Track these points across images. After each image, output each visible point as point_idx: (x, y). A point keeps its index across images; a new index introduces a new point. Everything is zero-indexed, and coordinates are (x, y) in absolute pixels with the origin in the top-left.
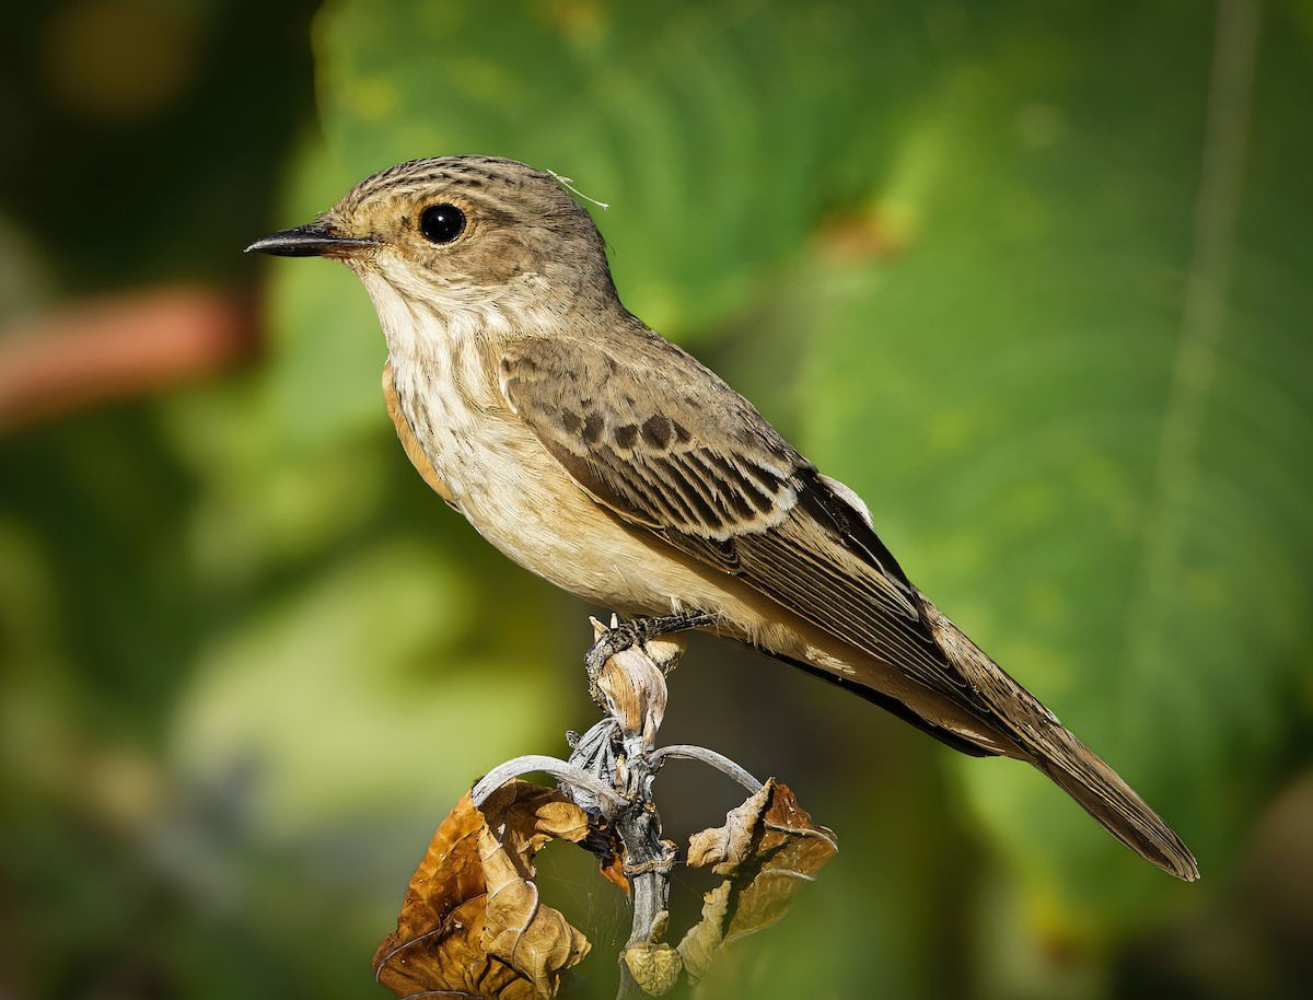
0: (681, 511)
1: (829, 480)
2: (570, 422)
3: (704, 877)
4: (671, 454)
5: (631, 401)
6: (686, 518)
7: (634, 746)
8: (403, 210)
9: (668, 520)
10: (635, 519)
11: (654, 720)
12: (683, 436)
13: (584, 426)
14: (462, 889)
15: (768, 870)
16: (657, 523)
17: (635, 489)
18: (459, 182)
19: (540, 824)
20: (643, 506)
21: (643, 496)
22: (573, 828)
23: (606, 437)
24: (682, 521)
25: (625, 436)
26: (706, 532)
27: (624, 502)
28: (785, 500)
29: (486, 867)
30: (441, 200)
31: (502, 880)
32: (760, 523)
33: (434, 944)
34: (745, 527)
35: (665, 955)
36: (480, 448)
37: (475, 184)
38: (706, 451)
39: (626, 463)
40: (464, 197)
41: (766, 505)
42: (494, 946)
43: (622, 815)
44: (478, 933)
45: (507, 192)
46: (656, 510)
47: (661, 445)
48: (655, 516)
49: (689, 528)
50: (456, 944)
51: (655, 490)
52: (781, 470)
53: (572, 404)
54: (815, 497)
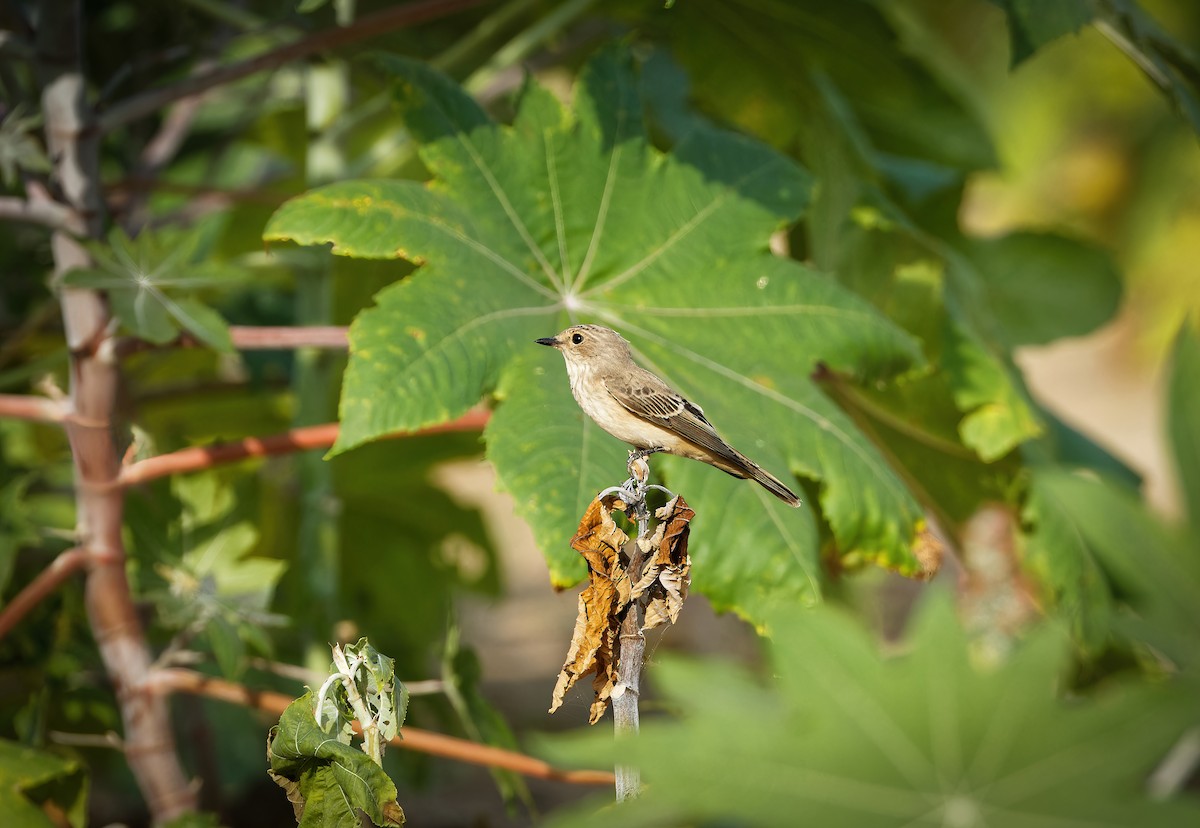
2: (623, 390)
3: (659, 521)
5: (639, 383)
7: (640, 485)
9: (652, 414)
10: (642, 415)
11: (646, 478)
12: (653, 392)
13: (627, 391)
14: (595, 523)
16: (649, 416)
19: (615, 506)
20: (645, 412)
21: (645, 408)
22: (623, 508)
23: (633, 393)
24: (655, 414)
25: (638, 392)
26: (663, 416)
27: (638, 410)
28: (681, 407)
29: (602, 517)
31: (607, 520)
32: (676, 413)
33: (587, 537)
34: (672, 414)
35: (647, 542)
38: (659, 395)
39: (638, 399)
40: (584, 333)
41: (677, 409)
42: (603, 538)
43: (637, 504)
44: (598, 534)
47: (648, 394)
48: (649, 414)
49: (658, 416)
50: (593, 538)
52: (679, 400)
53: (623, 386)
54: (688, 407)
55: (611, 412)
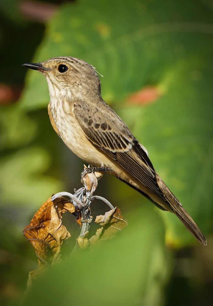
0: (106, 144)
1: (140, 144)
2: (86, 120)
3: (98, 225)
4: (107, 132)
5: (100, 119)
6: (107, 146)
7: (88, 194)
8: (55, 64)
9: (103, 145)
10: (96, 144)
11: (94, 189)
12: (110, 129)
13: (88, 122)
14: (45, 218)
15: (112, 226)
16: (100, 146)
17: (97, 137)
18: (69, 61)
19: (65, 207)
20: (98, 141)
21: (98, 139)
22: (72, 210)
23: (93, 125)
24: (106, 146)
25: (97, 126)
26: (111, 150)
27: (94, 140)
28: (129, 147)
29: (51, 214)
30: (64, 64)
31: (54, 218)
32: (123, 150)
33: (37, 229)
34: (119, 151)
35: (86, 240)
36: (66, 122)
37: (72, 62)
38: (114, 133)
39: (96, 132)
40: (69, 64)
41: (125, 147)
42: (50, 232)
43: (83, 209)
44: (47, 228)
45: (79, 66)
46: (101, 143)
47: (104, 129)
48: (100, 144)
49: (107, 148)
50: (42, 230)
51: (101, 139)
52: (130, 140)
53: (87, 117)
54: (137, 147)
55: (77, 134)
